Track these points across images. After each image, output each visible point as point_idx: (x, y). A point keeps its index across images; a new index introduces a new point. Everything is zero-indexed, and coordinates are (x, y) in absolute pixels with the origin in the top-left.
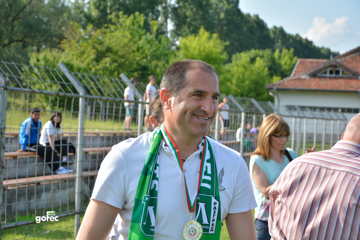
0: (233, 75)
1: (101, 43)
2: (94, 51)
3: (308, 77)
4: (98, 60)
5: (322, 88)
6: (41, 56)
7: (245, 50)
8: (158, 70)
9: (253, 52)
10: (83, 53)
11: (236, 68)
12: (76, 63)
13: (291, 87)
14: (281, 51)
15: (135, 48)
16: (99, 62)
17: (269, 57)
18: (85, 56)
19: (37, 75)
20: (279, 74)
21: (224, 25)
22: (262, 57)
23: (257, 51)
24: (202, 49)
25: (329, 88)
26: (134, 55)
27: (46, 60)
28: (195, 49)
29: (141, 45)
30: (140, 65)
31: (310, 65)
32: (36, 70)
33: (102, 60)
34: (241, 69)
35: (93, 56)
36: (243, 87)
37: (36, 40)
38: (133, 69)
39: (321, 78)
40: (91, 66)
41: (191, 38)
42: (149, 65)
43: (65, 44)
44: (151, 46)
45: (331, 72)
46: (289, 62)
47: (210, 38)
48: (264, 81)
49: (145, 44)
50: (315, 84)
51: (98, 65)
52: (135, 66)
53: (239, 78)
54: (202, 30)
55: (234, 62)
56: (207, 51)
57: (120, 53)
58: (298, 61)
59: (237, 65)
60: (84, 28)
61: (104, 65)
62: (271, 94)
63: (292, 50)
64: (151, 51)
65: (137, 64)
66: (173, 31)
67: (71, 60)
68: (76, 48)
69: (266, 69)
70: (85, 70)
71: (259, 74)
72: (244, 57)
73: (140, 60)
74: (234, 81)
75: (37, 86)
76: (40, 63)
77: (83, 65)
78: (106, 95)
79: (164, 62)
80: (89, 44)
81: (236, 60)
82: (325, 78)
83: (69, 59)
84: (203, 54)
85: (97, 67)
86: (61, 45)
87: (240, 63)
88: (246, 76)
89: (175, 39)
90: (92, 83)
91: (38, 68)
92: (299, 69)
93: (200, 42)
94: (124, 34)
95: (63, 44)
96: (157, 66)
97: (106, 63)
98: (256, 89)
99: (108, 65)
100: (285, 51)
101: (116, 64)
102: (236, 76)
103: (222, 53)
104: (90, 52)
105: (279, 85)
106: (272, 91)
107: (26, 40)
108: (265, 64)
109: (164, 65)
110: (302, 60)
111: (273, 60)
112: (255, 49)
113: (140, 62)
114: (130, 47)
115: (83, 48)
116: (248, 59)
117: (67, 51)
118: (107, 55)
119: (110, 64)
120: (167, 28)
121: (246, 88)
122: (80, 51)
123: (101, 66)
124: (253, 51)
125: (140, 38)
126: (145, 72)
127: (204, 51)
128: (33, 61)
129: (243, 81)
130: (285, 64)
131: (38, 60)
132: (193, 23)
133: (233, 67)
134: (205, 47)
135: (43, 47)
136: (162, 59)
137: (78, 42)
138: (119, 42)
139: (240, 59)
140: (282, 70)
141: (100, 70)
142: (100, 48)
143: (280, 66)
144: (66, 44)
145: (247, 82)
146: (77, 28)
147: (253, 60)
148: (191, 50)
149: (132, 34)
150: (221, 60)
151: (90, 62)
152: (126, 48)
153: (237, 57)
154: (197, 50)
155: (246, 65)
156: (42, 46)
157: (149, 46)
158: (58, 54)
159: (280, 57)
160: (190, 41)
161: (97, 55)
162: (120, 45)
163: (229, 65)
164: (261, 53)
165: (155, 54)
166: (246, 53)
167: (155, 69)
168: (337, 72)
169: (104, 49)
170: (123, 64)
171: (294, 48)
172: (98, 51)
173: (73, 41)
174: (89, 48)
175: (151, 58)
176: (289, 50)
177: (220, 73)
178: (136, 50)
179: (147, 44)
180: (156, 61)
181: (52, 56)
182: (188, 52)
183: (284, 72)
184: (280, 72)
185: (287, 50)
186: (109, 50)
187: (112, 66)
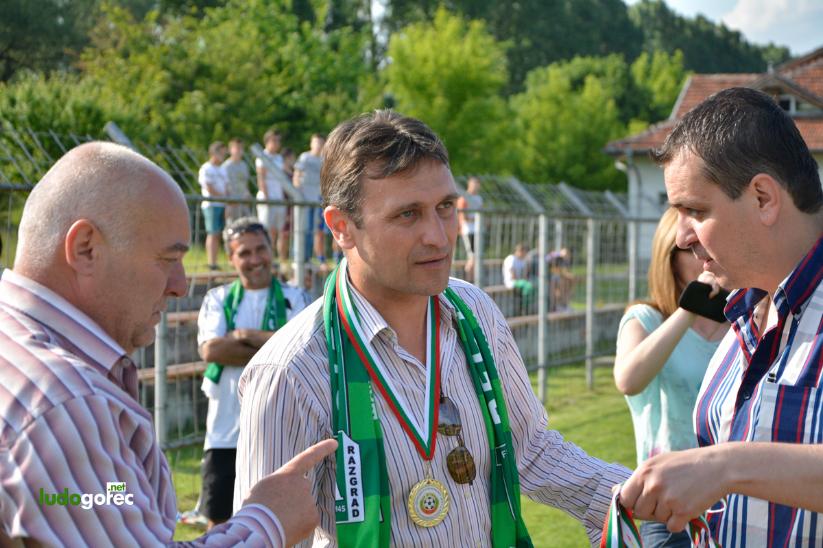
0: (527, 125)
1: (184, 56)
2: (165, 74)
4: (172, 97)
7: (558, 59)
8: (328, 117)
9: (578, 64)
10: (138, 78)
11: (535, 104)
14: (650, 61)
15: (268, 64)
16: (176, 103)
17: (619, 74)
18: (142, 87)
20: (644, 113)
22: (599, 75)
23: (588, 61)
24: (443, 59)
26: (269, 84)
28: (425, 60)
29: (286, 58)
30: (285, 106)
33: (181, 96)
34: (547, 108)
35: (160, 89)
36: (555, 152)
38: (266, 116)
40: (153, 114)
42: (309, 106)
43: (90, 61)
44: (312, 58)
46: (671, 84)
47: (464, 31)
48: (607, 134)
49: (297, 54)
51: (173, 109)
52: (273, 109)
53: (543, 130)
54: (442, 13)
55: (530, 90)
56: (454, 64)
57: (230, 78)
58: (689, 79)
59: (539, 98)
61: (187, 109)
62: (620, 166)
63: (679, 54)
64: (313, 69)
65: (277, 103)
67: (97, 99)
68: (118, 68)
69: (611, 105)
71: (592, 117)
72: (555, 76)
73: (284, 93)
74: (531, 138)
79: (345, 96)
80: (150, 57)
81: (536, 84)
83: (91, 98)
84: (446, 72)
85: (173, 115)
86: (82, 64)
87: (544, 90)
88: (561, 126)
92: (690, 101)
93: (438, 44)
94: (242, 30)
95: (86, 60)
96: (326, 107)
97: (194, 105)
98: (587, 155)
99: (199, 108)
100: (660, 57)
101: (219, 106)
102: (535, 125)
103: (495, 69)
104: (152, 77)
105: (639, 141)
106: (623, 158)
108: (609, 92)
109: (344, 105)
110: (697, 77)
111: (628, 79)
112: (583, 56)
113: (285, 99)
114: (258, 63)
115: (135, 69)
116: (565, 82)
118: (198, 83)
119: (205, 108)
120: (369, 11)
121: (562, 153)
122: (127, 77)
123: (178, 113)
124: (578, 61)
125: (284, 39)
126: (299, 124)
127: (448, 65)
129: (553, 137)
130: (662, 89)
133: (529, 102)
134: (450, 54)
136: (338, 89)
137: (126, 55)
138: (228, 49)
139: (546, 82)
140: (652, 106)
141: (178, 121)
142: (178, 66)
143: (646, 95)
144: (93, 59)
145: (563, 139)
146: (118, 18)
147: (577, 84)
148: (416, 64)
149: (262, 30)
150: (491, 85)
151: (152, 103)
152: (249, 66)
153: (538, 77)
154: (431, 63)
155: (561, 96)
157: (305, 59)
158: (67, 86)
159: (647, 73)
160: (413, 41)
161: (172, 85)
162: (233, 59)
163: (520, 97)
164: (597, 64)
165: (323, 76)
166: (560, 65)
167: (323, 115)
169: (189, 71)
170: (240, 104)
171: (683, 51)
172: (176, 76)
173: (111, 51)
174: (151, 69)
175: (313, 88)
176: (672, 54)
177: (492, 118)
178: (274, 69)
179: (302, 53)
180: (323, 95)
181: (50, 90)
182: (409, 68)
183: (657, 109)
184: (648, 109)
185: (665, 56)
186: (203, 71)
187: (211, 110)
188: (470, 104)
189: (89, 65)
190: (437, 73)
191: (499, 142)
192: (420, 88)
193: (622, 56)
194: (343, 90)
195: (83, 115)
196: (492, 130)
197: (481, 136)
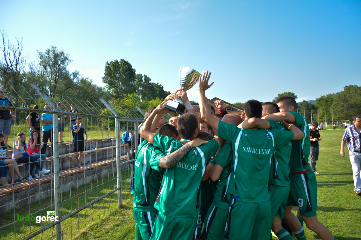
66: (141, 99)
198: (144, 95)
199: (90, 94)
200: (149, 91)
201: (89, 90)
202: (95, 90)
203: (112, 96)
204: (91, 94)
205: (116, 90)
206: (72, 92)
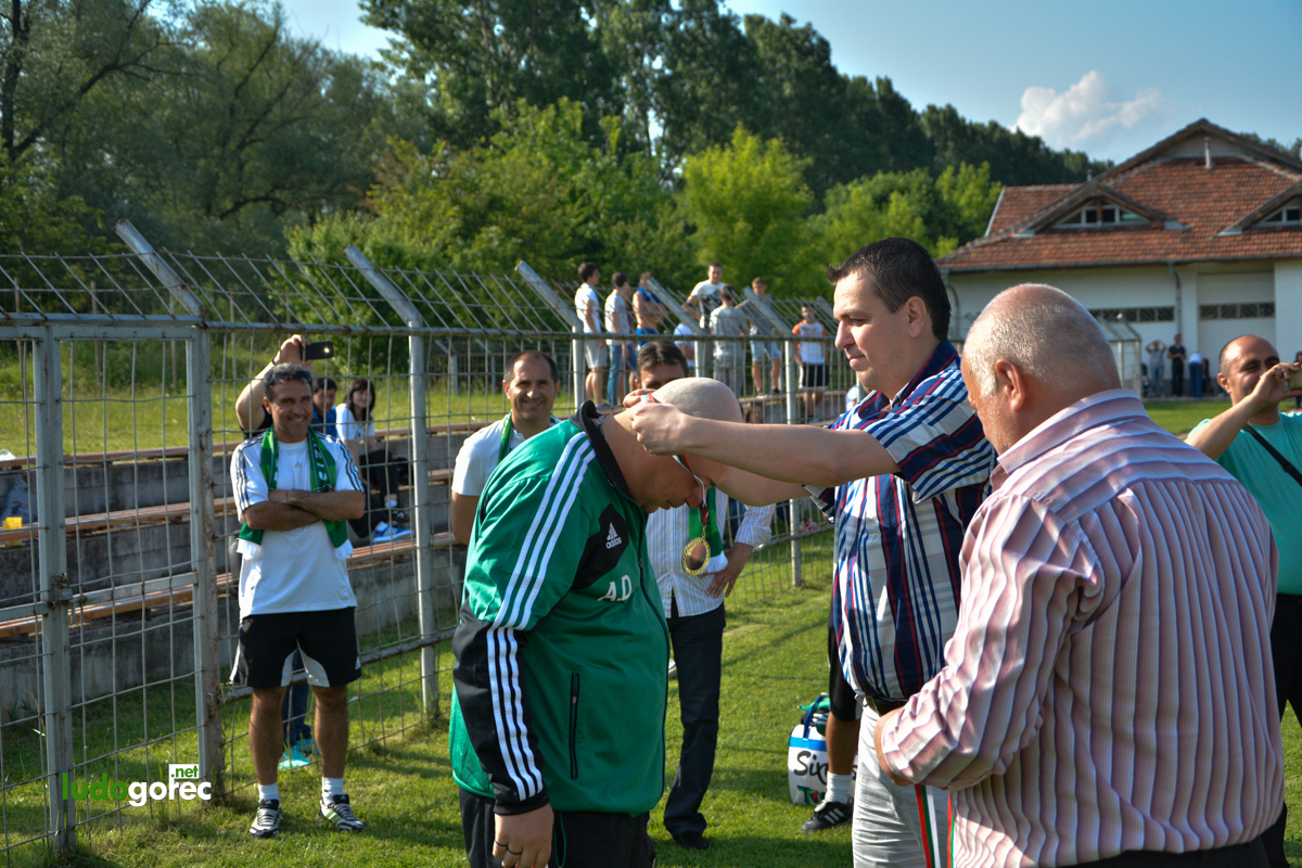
0: (830, 245)
1: (474, 188)
2: (456, 208)
3: (1030, 235)
4: (468, 232)
5: (1071, 260)
6: (317, 235)
7: (859, 176)
8: (630, 247)
9: (880, 180)
10: (427, 217)
11: (836, 223)
12: (409, 244)
13: (986, 265)
14: (956, 172)
15: (564, 196)
16: (473, 238)
17: (924, 192)
18: (434, 223)
19: (307, 284)
20: (954, 232)
21: (798, 114)
22: (902, 192)
23: (891, 176)
24: (742, 181)
25: (1088, 260)
26: (564, 214)
27: (332, 245)
28: (724, 182)
29: (579, 185)
30: (582, 237)
31: (1033, 201)
32: (307, 272)
33: (479, 233)
34: (850, 228)
35: (454, 225)
37: (307, 194)
38: (563, 249)
39: (1065, 233)
40: (449, 251)
41: (712, 154)
42: (606, 236)
43: (379, 200)
44: (607, 184)
45: (1091, 217)
46: (978, 198)
47: (762, 151)
49: (590, 181)
50: (1049, 251)
51: (469, 246)
52: (568, 241)
54: (738, 132)
55: (830, 211)
56: (755, 185)
57: (524, 210)
58: (1001, 192)
59: (840, 218)
60: (426, 150)
61: (484, 246)
63: (986, 165)
64: (609, 197)
65: (574, 234)
66: (663, 140)
67: (397, 238)
68: (408, 204)
69: (919, 221)
70: (435, 262)
72: (858, 194)
73: (580, 224)
75: (313, 315)
76: (316, 252)
77: (428, 250)
78: (496, 323)
79: (644, 223)
80: (440, 192)
81: (837, 203)
82: (1075, 232)
83: (391, 237)
84: (746, 194)
85: (468, 252)
86: (369, 201)
87: (847, 210)
89: (672, 162)
90: (457, 296)
91: (311, 267)
92: (1005, 216)
93: (735, 165)
94: (532, 159)
95: (372, 197)
96: (625, 236)
97: (491, 240)
99: (496, 243)
100: (966, 170)
101: (517, 241)
103: (797, 190)
104: (444, 214)
105: (954, 261)
107: (278, 195)
108: (915, 209)
109: (643, 234)
110: (1010, 189)
111: (934, 195)
112: (885, 172)
113: (581, 230)
114: (550, 193)
115: (426, 204)
116: (868, 199)
117: (385, 216)
118: (491, 217)
119: (502, 242)
120: (647, 133)
122: (418, 214)
123: (475, 249)
124: (880, 176)
125: (577, 167)
126: (597, 255)
127: (748, 186)
128: (295, 249)
130: (969, 204)
131: (310, 245)
132: (714, 114)
133: (831, 223)
134: (750, 175)
135: (325, 210)
136: (637, 218)
137: (413, 191)
138: (519, 180)
139: (847, 199)
140: (960, 223)
141: (474, 258)
142: (469, 200)
143: (955, 210)
144: (379, 197)
146: (404, 152)
147: (881, 201)
148: (714, 187)
149: (552, 158)
150: (794, 205)
151: (448, 240)
152: (541, 196)
153: (837, 194)
154: (729, 186)
155: (864, 215)
156: (321, 207)
157: (600, 186)
158: (362, 226)
159: (953, 187)
160: (711, 164)
161: (465, 221)
162: (525, 190)
163: (820, 217)
164: (901, 181)
165: (620, 204)
166: (861, 183)
167: (623, 245)
168: (1109, 216)
169: (481, 204)
170: (534, 237)
171: (990, 161)
172: (466, 210)
173: (399, 187)
174: (443, 204)
175: (610, 218)
176: (977, 166)
177: (796, 242)
178: (568, 198)
179: (597, 180)
180: (621, 223)
181: (346, 231)
182: (707, 192)
183: (966, 225)
184: (956, 226)
185: (971, 167)
186: (495, 203)
187: (509, 246)
188: (770, 228)
189: (376, 202)
190: (736, 195)
191: (806, 266)
192: (718, 212)
193: (926, 169)
194: (641, 220)
195: (382, 256)
196: (798, 256)
197: (786, 262)
198: (677, 112)
199: (270, 116)
200: (716, 80)
201: (266, 83)
202: (311, 84)
203: (439, 124)
204: (276, 109)
205: (464, 81)
206: (138, 96)
